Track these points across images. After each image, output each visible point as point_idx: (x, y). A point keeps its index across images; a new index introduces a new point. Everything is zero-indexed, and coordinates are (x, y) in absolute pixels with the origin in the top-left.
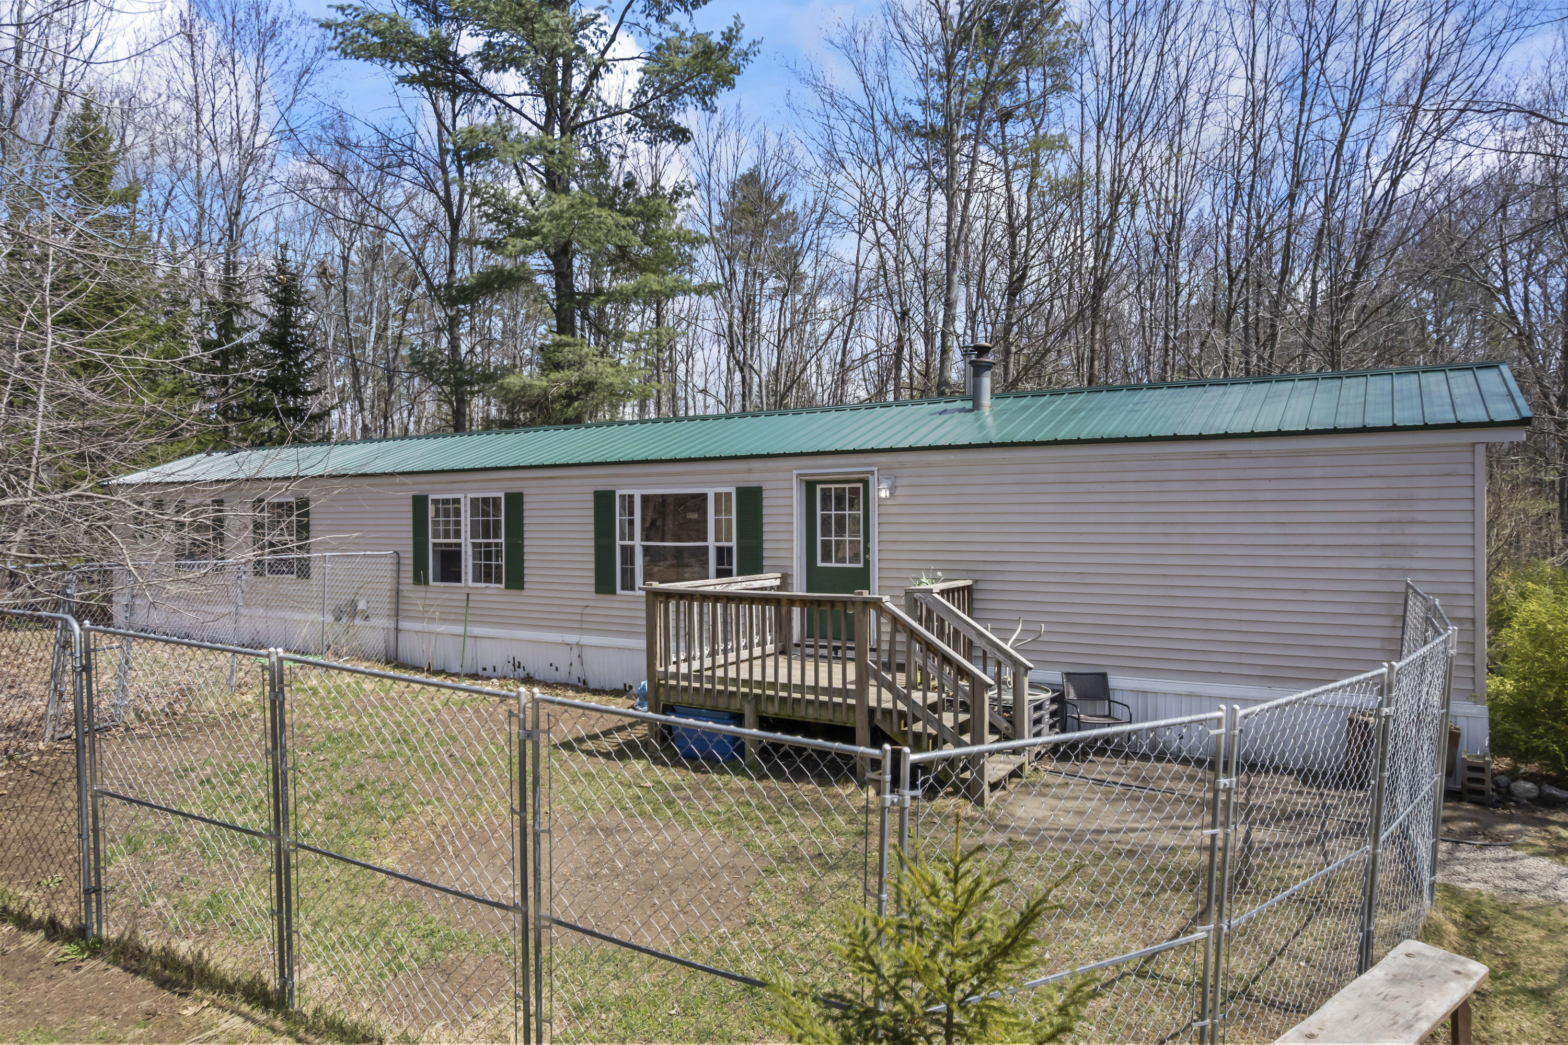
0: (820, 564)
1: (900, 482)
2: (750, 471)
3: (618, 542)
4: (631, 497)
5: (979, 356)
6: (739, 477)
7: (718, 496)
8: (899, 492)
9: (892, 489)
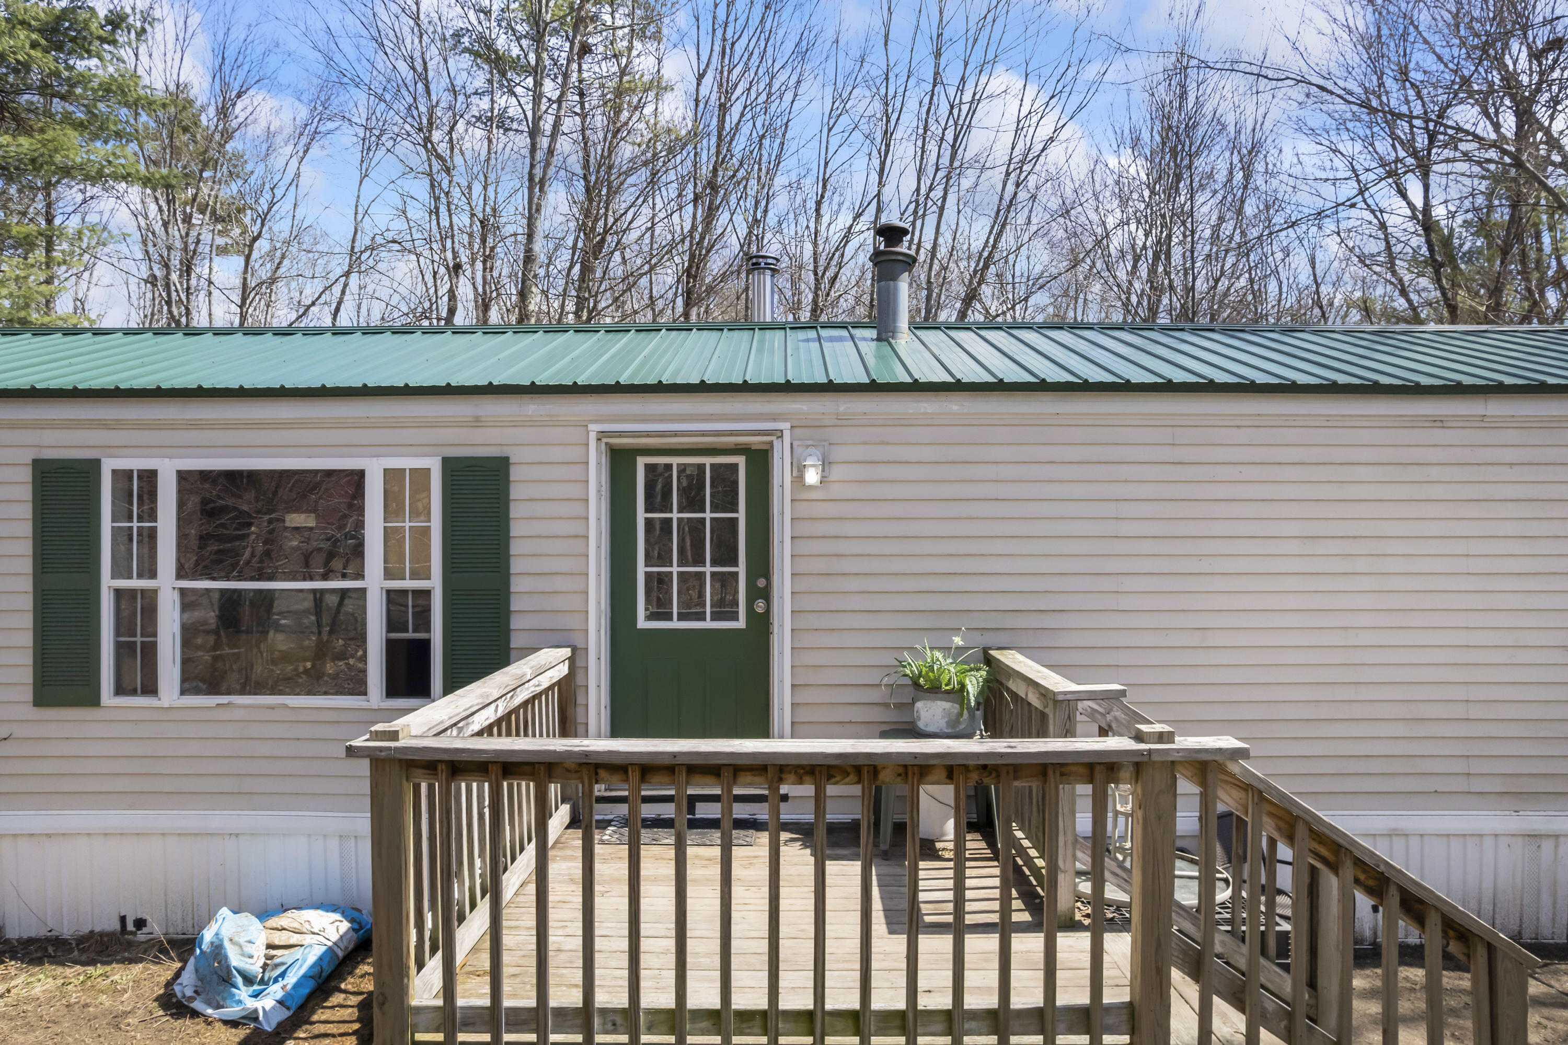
0: (642, 623)
1: (837, 453)
2: (477, 422)
3: (108, 583)
4: (149, 478)
6: (452, 434)
7: (393, 476)
8: (837, 473)
9: (826, 464)
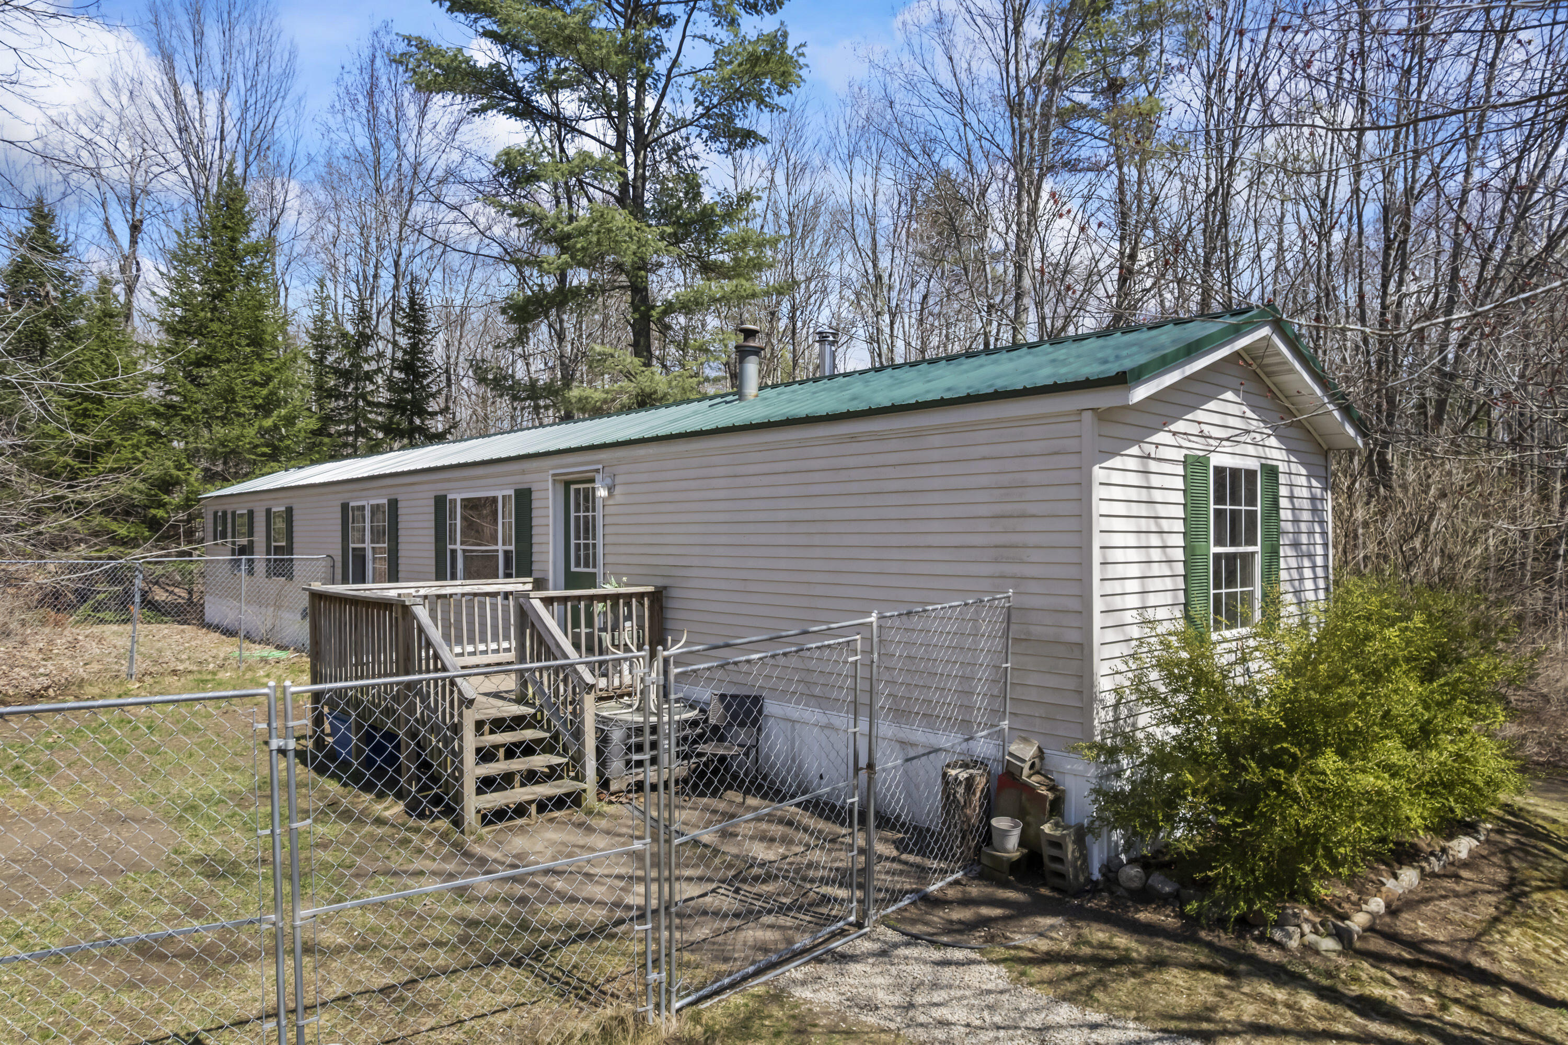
0: (573, 568)
1: (618, 480)
2: (523, 472)
3: (448, 547)
4: (455, 501)
5: (745, 339)
6: (518, 478)
7: (503, 499)
8: (618, 490)
9: (611, 489)
